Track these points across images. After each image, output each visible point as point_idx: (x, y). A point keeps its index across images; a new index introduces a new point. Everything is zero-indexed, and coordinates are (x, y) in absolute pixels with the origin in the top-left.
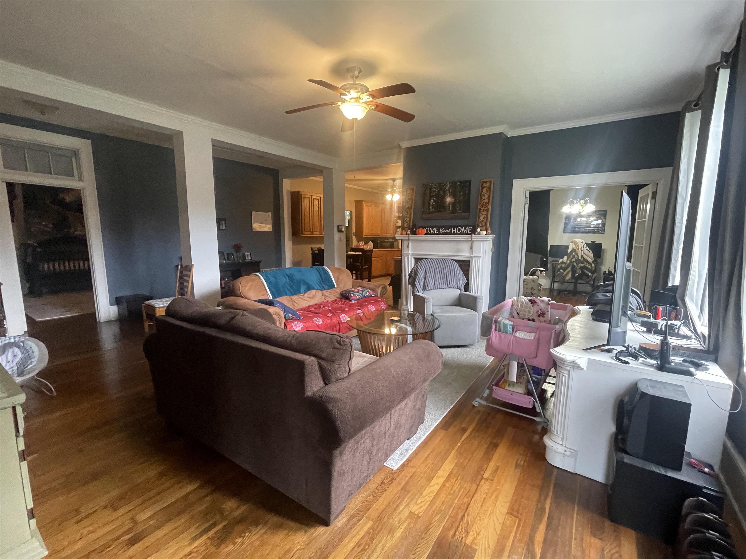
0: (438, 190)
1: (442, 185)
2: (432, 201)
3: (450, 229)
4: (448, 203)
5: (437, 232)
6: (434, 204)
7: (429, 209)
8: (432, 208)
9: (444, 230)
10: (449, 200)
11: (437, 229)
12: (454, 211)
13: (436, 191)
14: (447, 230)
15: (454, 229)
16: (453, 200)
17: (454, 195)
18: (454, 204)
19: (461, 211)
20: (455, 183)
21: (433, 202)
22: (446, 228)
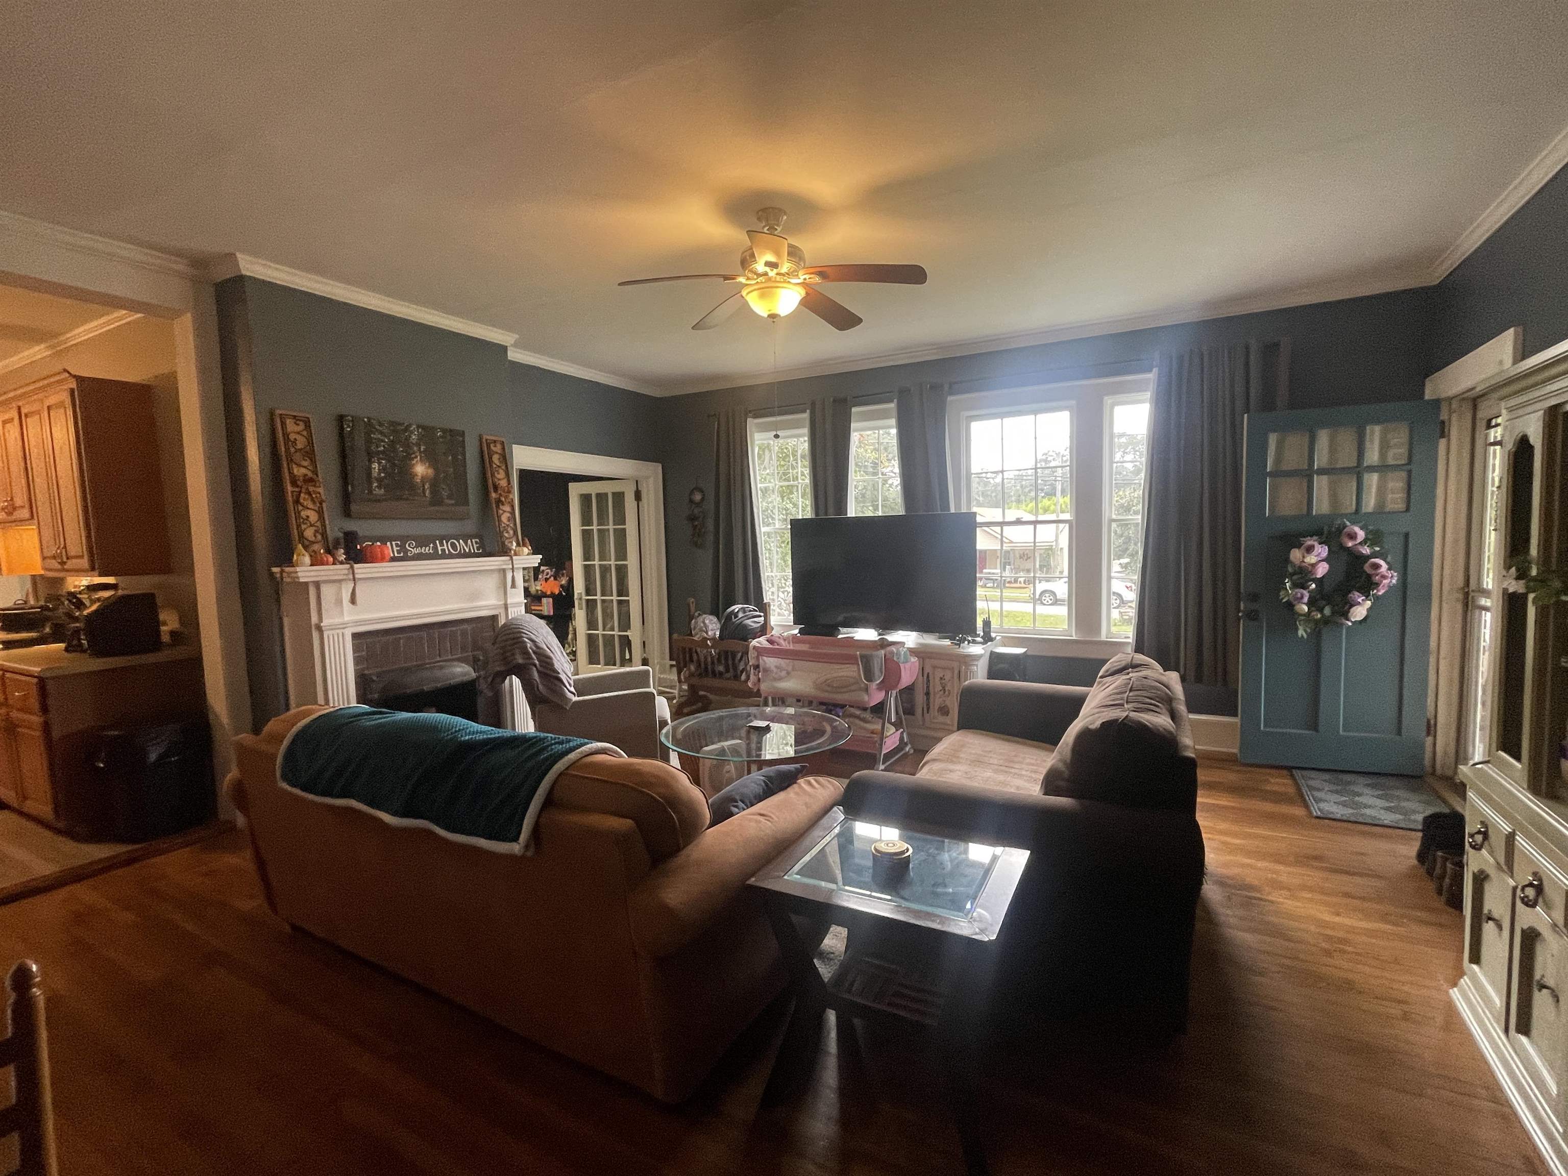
0: (389, 439)
1: (399, 428)
2: (375, 466)
3: (432, 545)
4: (420, 477)
5: (399, 552)
6: (383, 475)
7: (370, 492)
8: (379, 487)
9: (416, 547)
10: (420, 469)
11: (397, 545)
12: (436, 500)
13: (383, 441)
14: (426, 547)
15: (442, 545)
16: (430, 472)
17: (430, 458)
18: (435, 483)
19: (453, 502)
20: (433, 429)
21: (380, 472)
22: (422, 541)
